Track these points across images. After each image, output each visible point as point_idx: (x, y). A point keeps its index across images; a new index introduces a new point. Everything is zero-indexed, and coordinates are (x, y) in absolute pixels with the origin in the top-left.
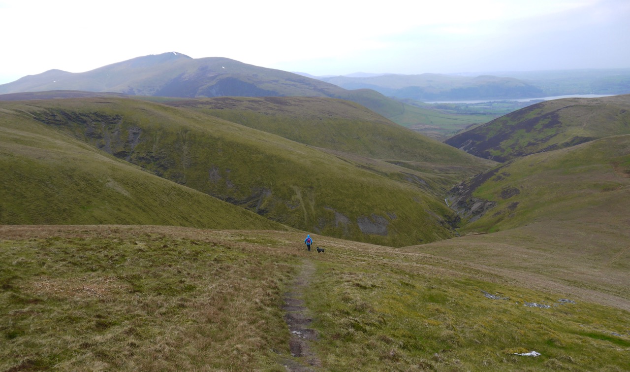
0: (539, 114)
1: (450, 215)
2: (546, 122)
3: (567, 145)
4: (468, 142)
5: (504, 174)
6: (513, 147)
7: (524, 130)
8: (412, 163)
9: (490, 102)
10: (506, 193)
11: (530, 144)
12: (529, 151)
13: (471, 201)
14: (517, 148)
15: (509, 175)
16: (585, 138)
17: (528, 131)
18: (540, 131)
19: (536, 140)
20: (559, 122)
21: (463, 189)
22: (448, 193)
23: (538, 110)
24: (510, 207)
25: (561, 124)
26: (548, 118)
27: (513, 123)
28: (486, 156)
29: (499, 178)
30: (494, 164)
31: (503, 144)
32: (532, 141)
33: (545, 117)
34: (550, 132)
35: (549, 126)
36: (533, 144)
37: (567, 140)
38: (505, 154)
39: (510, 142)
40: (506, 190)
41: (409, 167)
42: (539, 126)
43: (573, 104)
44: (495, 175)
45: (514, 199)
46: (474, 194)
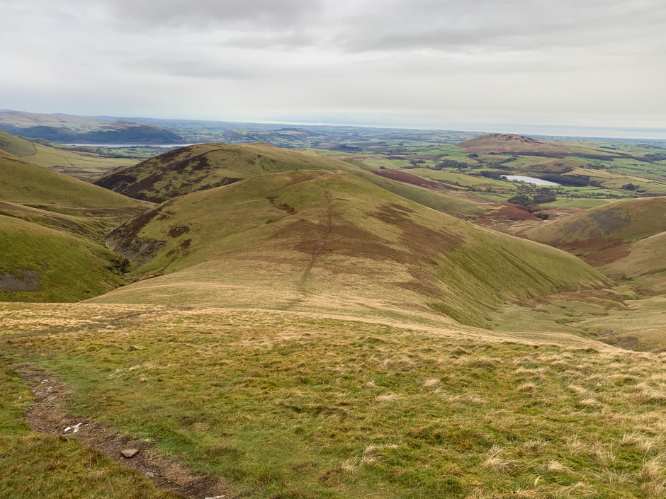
0: (187, 157)
1: (117, 259)
2: (195, 164)
3: (218, 185)
4: (118, 185)
5: (169, 213)
6: (167, 188)
7: (176, 172)
8: (58, 206)
10: (175, 232)
11: (183, 185)
12: (184, 192)
13: (138, 242)
14: (171, 188)
15: (174, 213)
16: (233, 179)
17: (180, 173)
18: (191, 173)
19: (188, 181)
20: (208, 165)
21: (125, 231)
22: (108, 236)
23: (185, 154)
24: (182, 245)
25: (210, 166)
26: (197, 160)
27: (164, 165)
28: (142, 197)
29: (164, 217)
30: (152, 206)
31: (157, 185)
32: (186, 182)
33: (194, 160)
34: (201, 173)
35: (199, 168)
36: (187, 185)
37: (217, 181)
38: (160, 195)
39: (165, 183)
40: (174, 228)
41: (55, 210)
42: (189, 168)
43: (217, 148)
44: (158, 214)
45: (185, 237)
46: (140, 235)
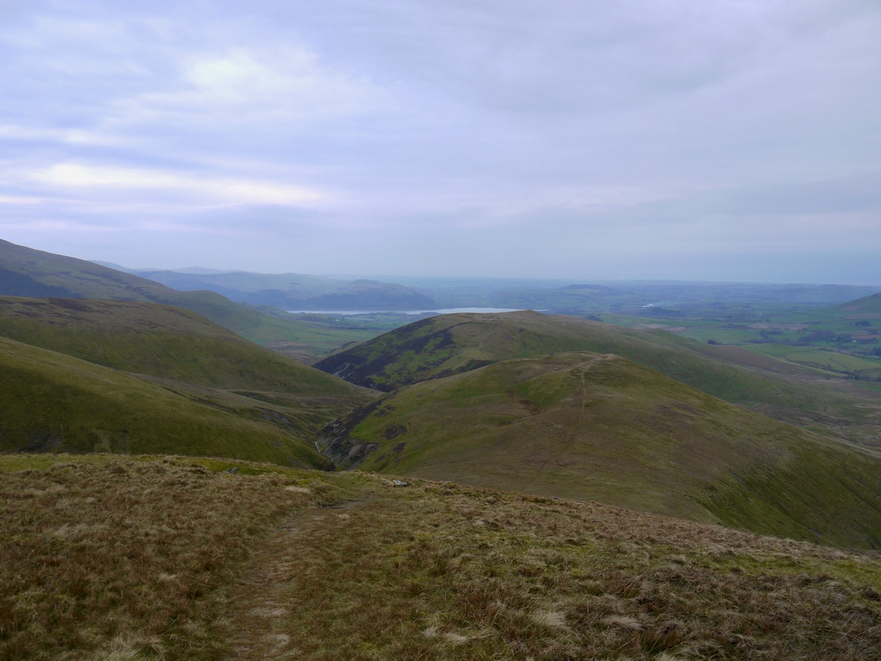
0: (429, 331)
1: (321, 463)
2: (438, 341)
3: (462, 370)
4: (344, 367)
5: (388, 407)
6: (400, 372)
7: (413, 351)
8: (271, 394)
9: (372, 314)
10: (391, 432)
11: (420, 369)
12: (420, 378)
13: (348, 443)
14: (405, 373)
15: (393, 409)
16: (482, 361)
17: (418, 353)
18: (432, 353)
19: (427, 363)
20: (453, 342)
21: (338, 428)
22: (319, 434)
23: (428, 327)
24: (395, 450)
25: (455, 344)
26: (441, 336)
27: (400, 343)
28: (368, 384)
29: (382, 412)
30: (378, 394)
31: (389, 369)
32: (423, 365)
33: (436, 335)
34: (443, 354)
35: (441, 346)
36: (424, 369)
37: (463, 364)
38: (390, 382)
39: (396, 366)
40: (390, 427)
41: (266, 399)
42: (430, 346)
43: (467, 320)
44: (377, 409)
45: (400, 439)
46: (352, 434)
